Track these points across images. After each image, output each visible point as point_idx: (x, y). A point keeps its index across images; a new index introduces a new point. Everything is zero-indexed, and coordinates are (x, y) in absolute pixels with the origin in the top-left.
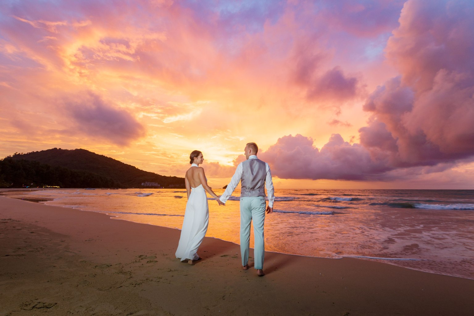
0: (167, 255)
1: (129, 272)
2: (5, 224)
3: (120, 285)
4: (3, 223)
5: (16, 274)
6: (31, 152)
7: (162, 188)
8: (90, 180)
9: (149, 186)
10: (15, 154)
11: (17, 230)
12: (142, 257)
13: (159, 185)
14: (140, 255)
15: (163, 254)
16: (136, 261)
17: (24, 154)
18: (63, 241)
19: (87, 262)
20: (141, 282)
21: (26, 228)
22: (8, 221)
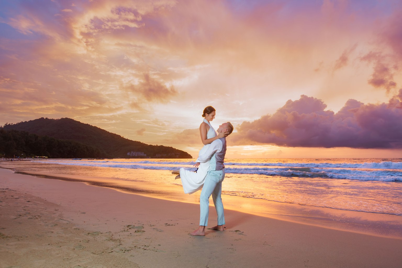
0: (153, 226)
1: (119, 240)
2: (4, 193)
3: (111, 250)
4: (2, 192)
5: (21, 237)
6: (20, 122)
7: (149, 158)
8: (76, 150)
9: (134, 156)
10: (6, 124)
11: (16, 199)
12: (130, 227)
13: (145, 155)
14: (128, 225)
15: (150, 225)
16: (124, 230)
17: (14, 125)
18: (57, 210)
19: (79, 230)
20: (130, 249)
21: (22, 197)
22: (7, 191)
